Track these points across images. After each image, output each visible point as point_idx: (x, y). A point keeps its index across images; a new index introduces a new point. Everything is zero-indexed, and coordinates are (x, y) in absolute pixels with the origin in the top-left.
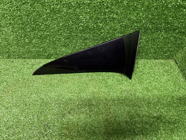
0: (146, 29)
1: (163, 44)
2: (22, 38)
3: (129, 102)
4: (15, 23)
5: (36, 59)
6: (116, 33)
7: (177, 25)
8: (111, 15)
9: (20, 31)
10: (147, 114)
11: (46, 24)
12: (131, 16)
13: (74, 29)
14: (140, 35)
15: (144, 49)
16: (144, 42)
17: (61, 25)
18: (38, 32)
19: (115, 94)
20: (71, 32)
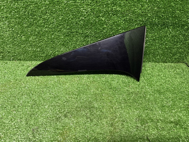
0: (153, 24)
1: (172, 43)
2: (19, 35)
3: (138, 105)
4: (11, 17)
5: (32, 61)
6: (119, 29)
7: (185, 20)
8: (114, 8)
9: (16, 26)
10: (162, 119)
11: (44, 19)
12: (136, 8)
13: (74, 24)
14: (146, 32)
15: (151, 50)
16: (151, 41)
17: (60, 18)
18: (36, 28)
19: (121, 96)
20: (71, 27)
